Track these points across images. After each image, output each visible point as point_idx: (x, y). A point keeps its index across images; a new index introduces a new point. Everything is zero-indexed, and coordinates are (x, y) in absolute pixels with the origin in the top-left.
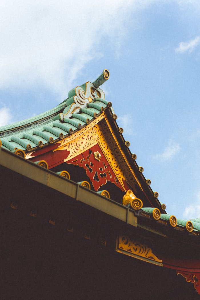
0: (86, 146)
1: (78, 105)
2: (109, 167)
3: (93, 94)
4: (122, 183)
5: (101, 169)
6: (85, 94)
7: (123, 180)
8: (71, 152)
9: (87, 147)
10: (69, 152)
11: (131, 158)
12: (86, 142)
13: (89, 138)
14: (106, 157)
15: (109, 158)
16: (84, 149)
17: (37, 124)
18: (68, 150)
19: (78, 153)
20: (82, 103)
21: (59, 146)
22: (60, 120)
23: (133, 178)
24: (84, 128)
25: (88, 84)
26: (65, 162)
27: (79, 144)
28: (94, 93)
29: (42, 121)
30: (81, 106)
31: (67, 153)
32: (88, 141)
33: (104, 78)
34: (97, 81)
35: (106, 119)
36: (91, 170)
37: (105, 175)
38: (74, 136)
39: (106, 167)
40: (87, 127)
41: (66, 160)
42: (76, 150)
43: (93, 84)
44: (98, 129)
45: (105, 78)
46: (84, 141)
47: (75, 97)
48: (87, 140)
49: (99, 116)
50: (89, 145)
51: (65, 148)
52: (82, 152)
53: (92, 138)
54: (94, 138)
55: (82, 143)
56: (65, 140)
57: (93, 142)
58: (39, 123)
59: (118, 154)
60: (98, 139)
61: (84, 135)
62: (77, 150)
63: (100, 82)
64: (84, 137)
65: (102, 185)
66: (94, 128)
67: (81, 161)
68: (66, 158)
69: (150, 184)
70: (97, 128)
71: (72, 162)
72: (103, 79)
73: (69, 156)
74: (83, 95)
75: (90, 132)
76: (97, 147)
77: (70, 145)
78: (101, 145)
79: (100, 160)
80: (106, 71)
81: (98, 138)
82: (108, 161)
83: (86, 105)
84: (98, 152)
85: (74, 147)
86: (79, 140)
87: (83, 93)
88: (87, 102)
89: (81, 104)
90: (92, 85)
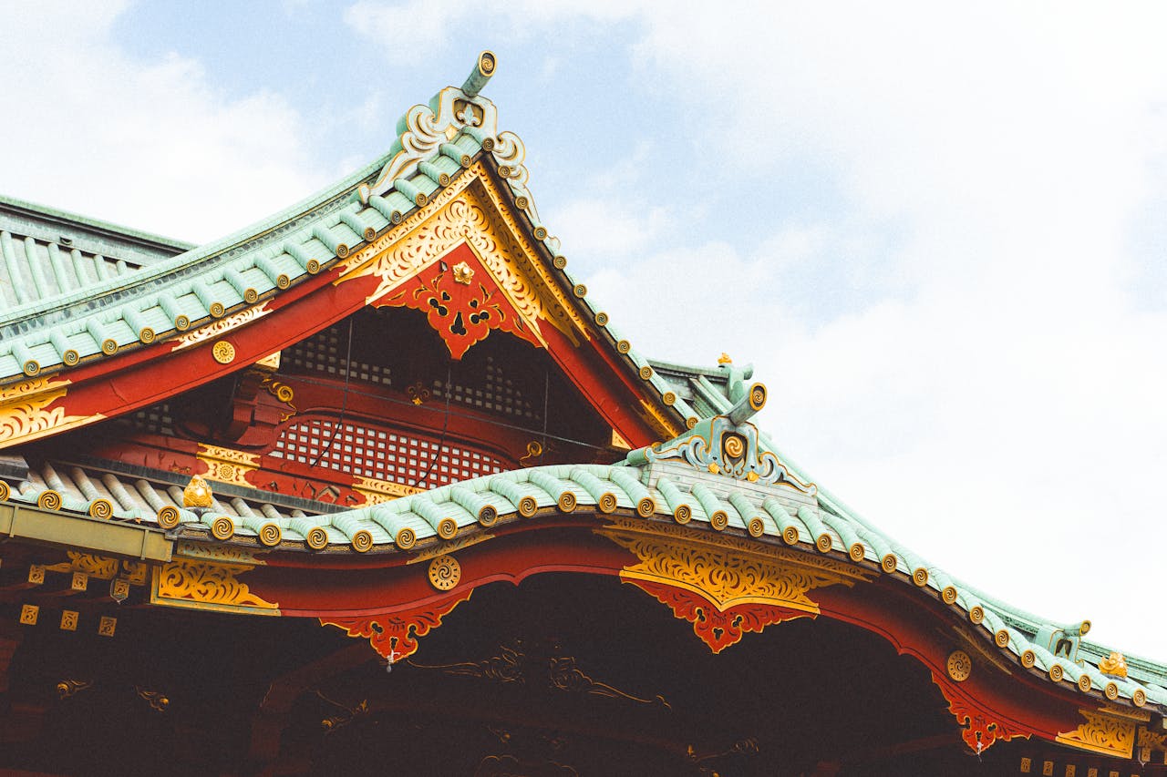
0: (428, 255)
1: (413, 154)
2: (498, 294)
3: (461, 116)
4: (536, 330)
5: (474, 304)
6: (434, 120)
7: (538, 319)
8: (385, 278)
9: (431, 256)
10: (380, 279)
11: (554, 268)
12: (431, 246)
13: (440, 233)
14: (488, 271)
15: (499, 273)
16: (424, 262)
17: (313, 215)
18: (376, 275)
19: (406, 276)
20: (424, 147)
21: (341, 274)
22: (361, 203)
23: (563, 313)
24: (416, 215)
25: (445, 93)
26: (367, 304)
27: (401, 255)
28: (462, 111)
29: (328, 206)
30: (421, 155)
31: (375, 281)
32: (437, 242)
33: (481, 74)
34: (469, 82)
35: (482, 179)
36: (443, 312)
37: (485, 316)
38: (384, 242)
39: (489, 297)
40: (426, 211)
41: (369, 301)
42: (399, 271)
43: (462, 90)
44: (469, 204)
45: (483, 72)
46: (425, 244)
47: (406, 136)
48: (432, 239)
49: (462, 177)
50: (440, 249)
51: (368, 272)
52: (419, 270)
53: (447, 232)
54: (453, 230)
55: (418, 249)
56: (358, 256)
57: (451, 241)
58: (319, 213)
59: (522, 260)
60: (466, 231)
61: (424, 228)
62: (404, 269)
63: (475, 83)
64: (422, 234)
65: (473, 341)
66: (456, 206)
67: (414, 293)
68: (371, 294)
69: (606, 323)
70: (463, 204)
71: (389, 302)
72: (479, 78)
73: (380, 288)
74: (431, 124)
75: (442, 217)
76: (464, 253)
77: (384, 262)
78: (476, 244)
79: (469, 283)
80: (489, 56)
81: (465, 228)
82: (496, 281)
83: (435, 149)
84: (463, 263)
85: (395, 265)
86: (409, 243)
87: (430, 120)
88: (440, 139)
89: (423, 151)
90: (460, 92)
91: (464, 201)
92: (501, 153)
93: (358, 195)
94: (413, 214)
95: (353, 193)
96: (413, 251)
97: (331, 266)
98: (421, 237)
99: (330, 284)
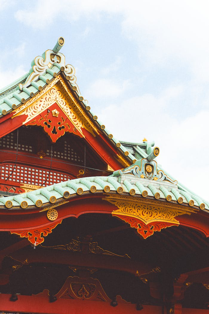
0: (43, 107)
1: (37, 73)
2: (68, 120)
3: (53, 59)
4: (81, 132)
5: (59, 124)
6: (44, 61)
7: (81, 128)
8: (29, 115)
9: (44, 107)
10: (27, 116)
11: (86, 110)
12: (44, 104)
13: (47, 99)
14: (64, 112)
15: (68, 113)
16: (42, 110)
17: (4, 95)
18: (26, 115)
19: (36, 115)
20: (41, 71)
21: (14, 115)
22: (20, 90)
23: (90, 126)
24: (39, 94)
25: (47, 52)
26: (23, 124)
27: (34, 107)
28: (53, 58)
29: (9, 92)
30: (40, 73)
31: (25, 117)
32: (46, 103)
33: (59, 45)
34: (55, 48)
35: (61, 81)
36: (49, 126)
37: (63, 127)
38: (28, 103)
39: (65, 121)
40: (42, 92)
41: (24, 123)
42: (34, 113)
43: (53, 50)
44: (56, 89)
45: (60, 44)
46: (42, 103)
47: (35, 67)
48: (44, 102)
49: (54, 80)
50: (47, 105)
51: (23, 114)
52: (40, 112)
53: (50, 99)
54: (51, 98)
55: (40, 105)
56: (19, 108)
57: (51, 102)
58: (6, 94)
59: (75, 108)
60: (56, 99)
61: (42, 98)
62: (35, 112)
63: (58, 48)
64: (41, 100)
65: (60, 136)
66: (52, 90)
67: (39, 120)
68: (24, 121)
69: (104, 128)
70: (55, 89)
71: (31, 124)
72: (59, 46)
73: (27, 119)
74: (43, 63)
75: (48, 94)
76: (56, 106)
77: (28, 110)
78: (59, 103)
79: (58, 116)
80: (62, 39)
81: (56, 98)
82: (66, 115)
83: (45, 71)
84: (55, 110)
85: (32, 111)
86: (37, 103)
87: (42, 61)
88: (46, 68)
89: (40, 72)
90: (53, 51)
91: (55, 88)
92: (67, 72)
93: (19, 87)
94: (38, 94)
95: (17, 87)
96: (38, 106)
97: (10, 112)
98: (41, 101)
99: (10, 118)
